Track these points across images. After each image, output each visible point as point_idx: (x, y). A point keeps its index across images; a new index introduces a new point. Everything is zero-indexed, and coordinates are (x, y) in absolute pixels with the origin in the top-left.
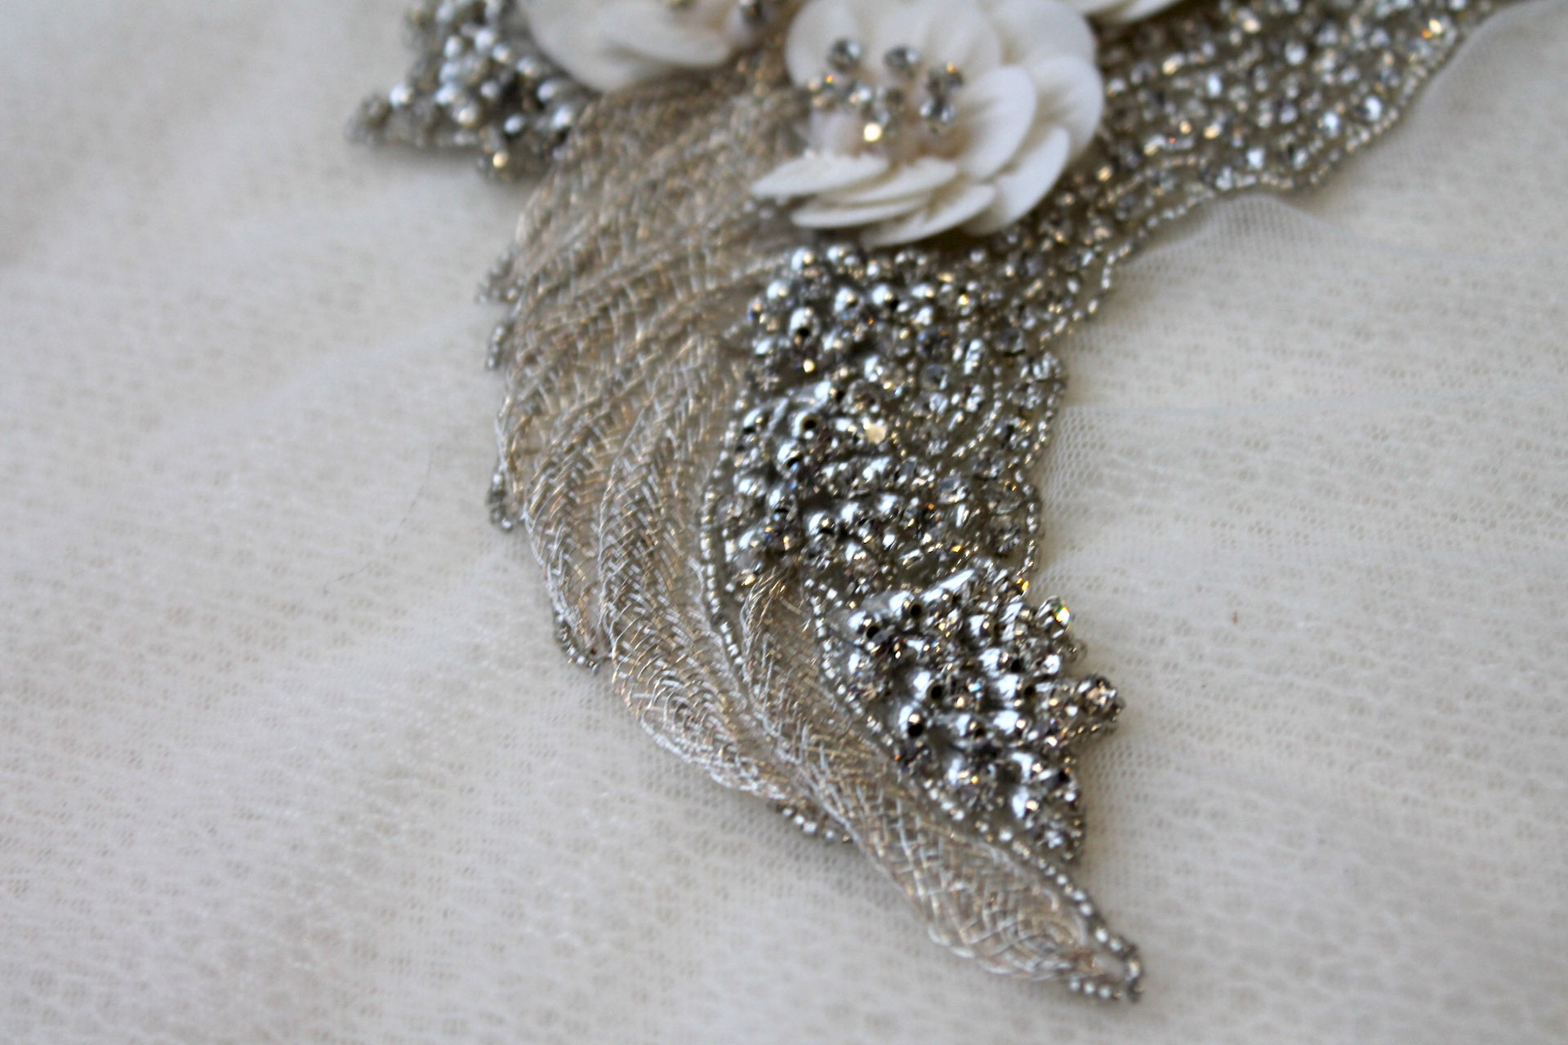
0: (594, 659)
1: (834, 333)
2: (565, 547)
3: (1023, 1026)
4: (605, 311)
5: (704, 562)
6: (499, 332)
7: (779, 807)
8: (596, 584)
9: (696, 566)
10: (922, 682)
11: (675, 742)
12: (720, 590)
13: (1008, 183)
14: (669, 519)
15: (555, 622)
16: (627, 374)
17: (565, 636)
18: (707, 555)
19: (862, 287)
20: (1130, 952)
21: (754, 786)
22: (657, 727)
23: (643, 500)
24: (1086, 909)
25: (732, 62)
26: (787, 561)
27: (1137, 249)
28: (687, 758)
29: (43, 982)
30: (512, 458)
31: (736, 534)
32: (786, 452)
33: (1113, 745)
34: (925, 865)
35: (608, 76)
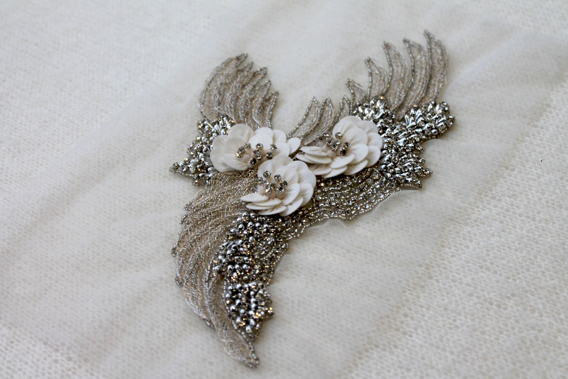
0: (181, 284)
1: (246, 231)
2: (183, 262)
3: (235, 369)
4: (206, 216)
5: (208, 270)
6: (185, 217)
7: (204, 319)
8: (186, 270)
9: (206, 271)
10: (238, 302)
11: (190, 303)
12: (209, 276)
13: (290, 207)
14: (204, 261)
15: (176, 276)
16: (206, 230)
17: (177, 279)
18: (209, 269)
19: (254, 223)
20: (257, 359)
21: (201, 315)
22: (188, 300)
23: (200, 256)
24: (252, 350)
25: (247, 171)
26: (223, 273)
27: (311, 225)
28: (191, 307)
29: (65, 323)
30: (179, 242)
31: (215, 266)
32: (229, 252)
33: (270, 321)
34: (226, 336)
35: (222, 169)
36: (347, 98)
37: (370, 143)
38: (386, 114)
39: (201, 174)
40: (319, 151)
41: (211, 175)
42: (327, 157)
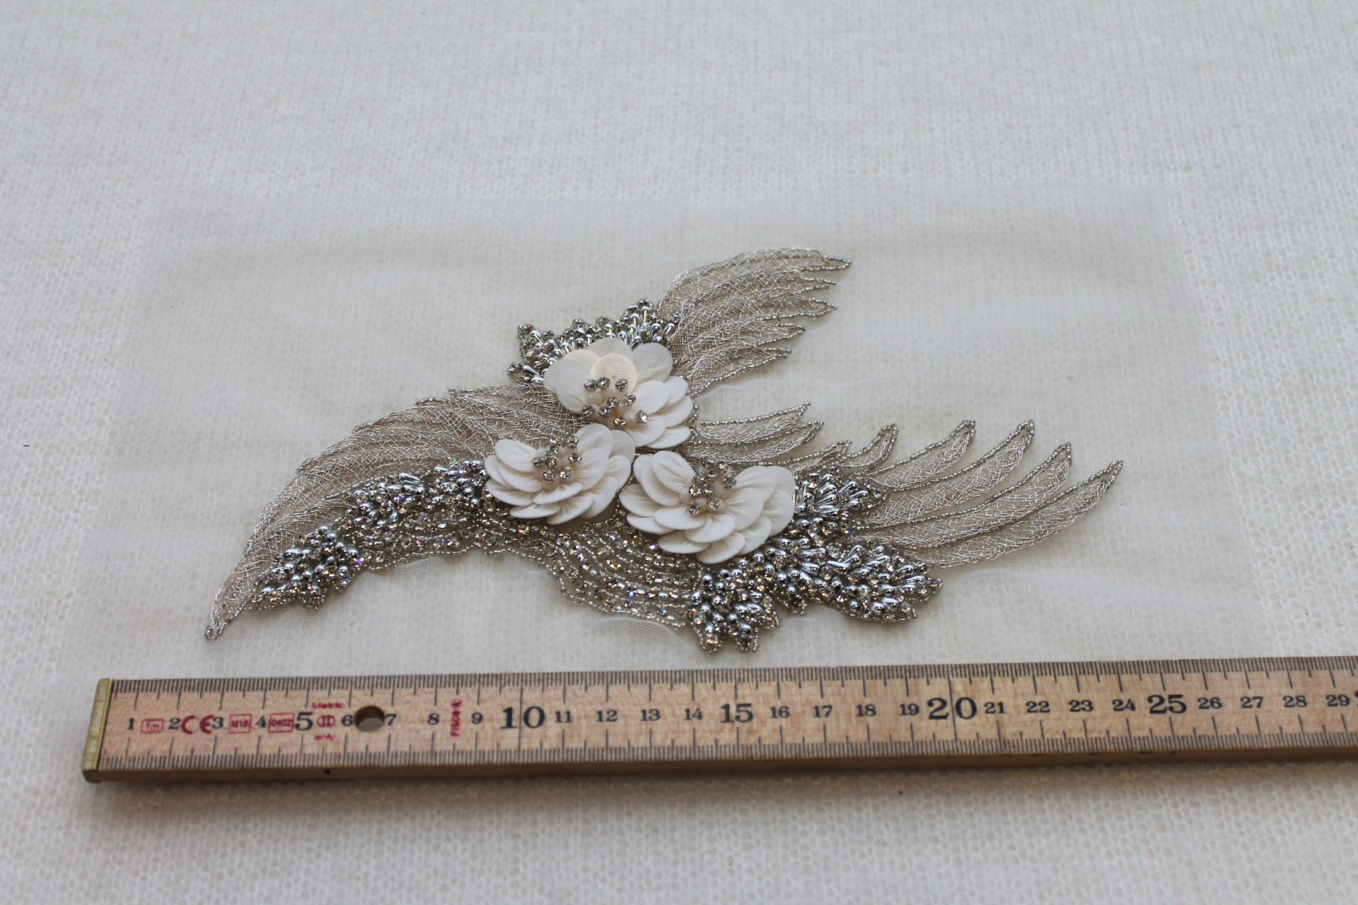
13: (531, 508)
36: (848, 448)
37: (748, 532)
39: (526, 367)
40: (676, 477)
41: (537, 378)
42: (676, 494)
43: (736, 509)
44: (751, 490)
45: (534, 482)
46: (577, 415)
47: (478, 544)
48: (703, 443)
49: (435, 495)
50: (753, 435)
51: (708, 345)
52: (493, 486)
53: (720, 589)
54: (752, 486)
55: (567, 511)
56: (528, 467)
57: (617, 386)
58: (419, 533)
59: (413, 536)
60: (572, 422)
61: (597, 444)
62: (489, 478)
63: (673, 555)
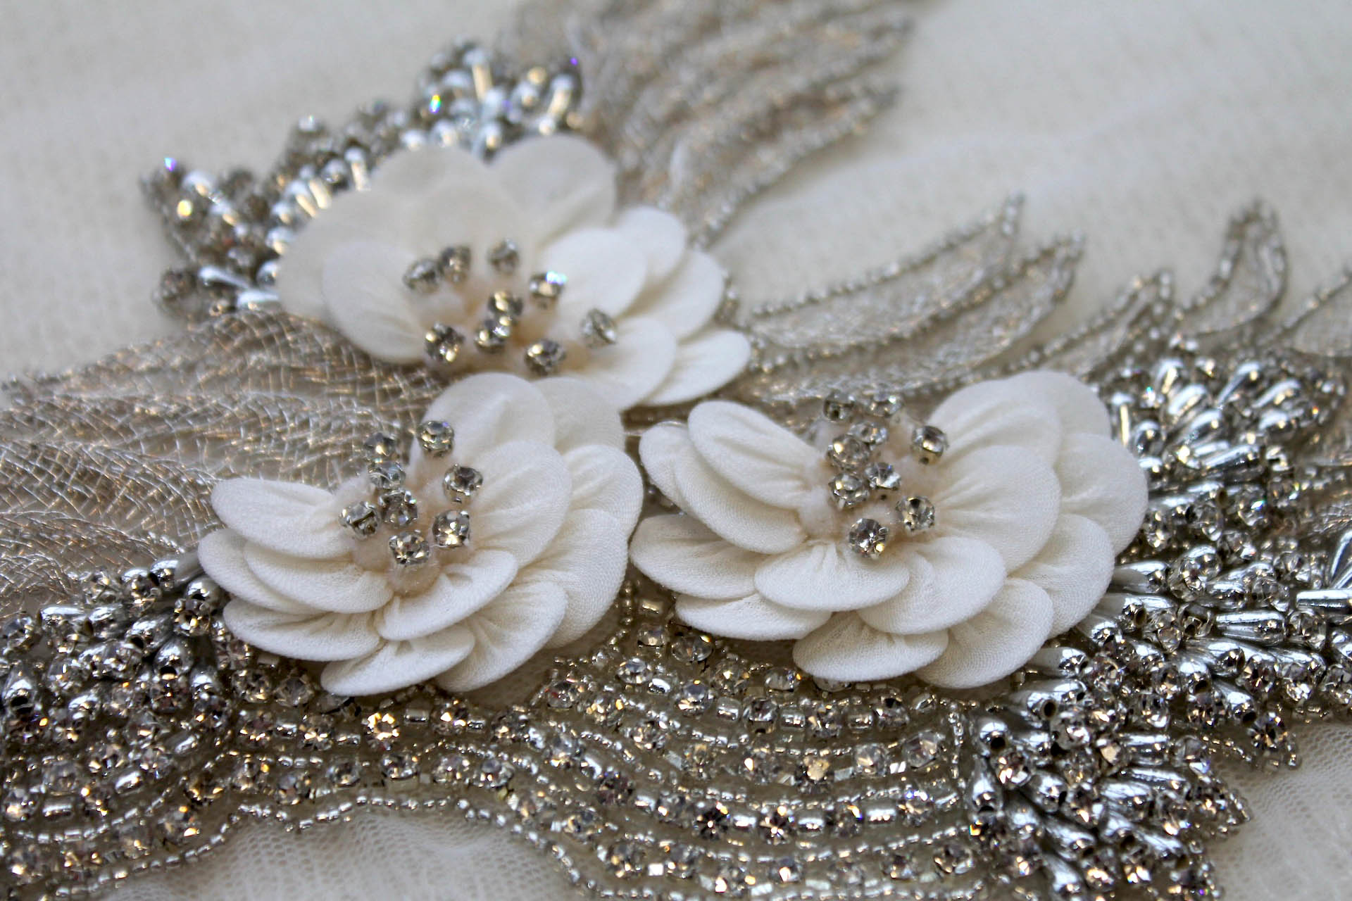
36: (1172, 288)
37: (1045, 568)
38: (1260, 469)
39: (209, 273)
40: (770, 466)
41: (249, 299)
42: (793, 514)
43: (978, 514)
44: (995, 451)
45: (365, 579)
46: (408, 369)
47: (256, 809)
48: (792, 363)
49: (72, 693)
50: (916, 313)
51: (679, 116)
52: (249, 622)
53: (1044, 753)
54: (986, 441)
55: (498, 639)
56: (326, 542)
57: (495, 263)
58: (57, 823)
59: (43, 838)
60: (396, 392)
61: (505, 427)
62: (224, 597)
63: (851, 689)
